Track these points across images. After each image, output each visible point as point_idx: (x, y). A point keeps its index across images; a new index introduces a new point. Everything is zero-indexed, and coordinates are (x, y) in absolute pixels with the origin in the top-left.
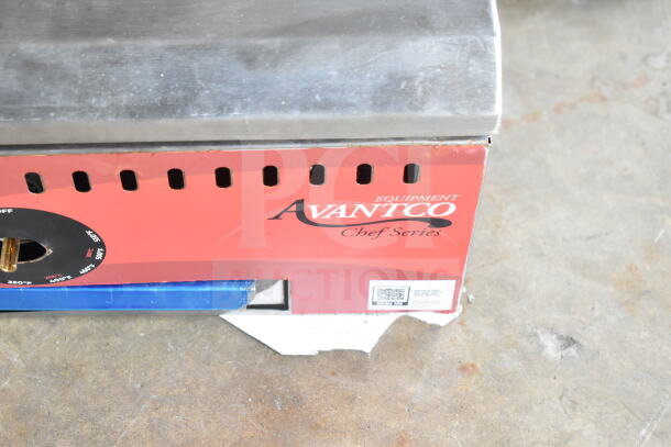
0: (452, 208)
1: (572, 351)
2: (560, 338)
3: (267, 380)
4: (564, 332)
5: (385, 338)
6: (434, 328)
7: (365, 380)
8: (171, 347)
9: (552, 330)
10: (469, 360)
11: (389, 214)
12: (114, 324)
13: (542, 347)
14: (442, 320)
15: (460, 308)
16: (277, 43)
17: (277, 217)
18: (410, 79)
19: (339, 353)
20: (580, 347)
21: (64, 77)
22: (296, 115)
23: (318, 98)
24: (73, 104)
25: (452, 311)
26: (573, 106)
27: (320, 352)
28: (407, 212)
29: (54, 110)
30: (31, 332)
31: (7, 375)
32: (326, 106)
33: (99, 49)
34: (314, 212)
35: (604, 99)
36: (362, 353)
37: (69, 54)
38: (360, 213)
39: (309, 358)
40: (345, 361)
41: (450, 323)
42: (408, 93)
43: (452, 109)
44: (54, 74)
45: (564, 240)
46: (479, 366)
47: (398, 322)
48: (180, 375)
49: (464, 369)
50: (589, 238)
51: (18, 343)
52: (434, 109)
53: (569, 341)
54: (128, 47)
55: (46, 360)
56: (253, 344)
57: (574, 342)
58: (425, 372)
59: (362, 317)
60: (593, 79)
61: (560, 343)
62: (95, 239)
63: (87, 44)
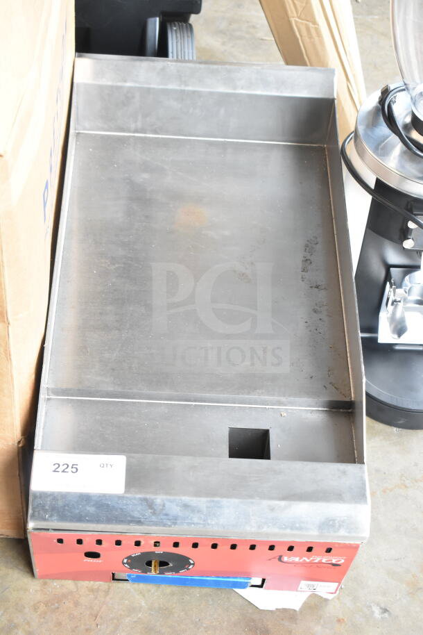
0: (343, 561)
1: (386, 615)
2: (381, 608)
3: (254, 621)
4: (383, 606)
5: (305, 603)
6: (326, 600)
7: (296, 624)
8: (211, 603)
9: (378, 605)
10: (341, 617)
11: (316, 561)
12: (185, 589)
13: (373, 612)
14: (330, 597)
15: (338, 592)
16: (283, 503)
17: (270, 560)
18: (334, 520)
19: (285, 610)
20: (390, 614)
21: (198, 511)
22: (288, 531)
23: (297, 525)
24: (202, 522)
25: (335, 593)
26: (391, 490)
27: (277, 609)
28: (324, 561)
29: (194, 524)
30: (150, 591)
31: (140, 611)
32: (300, 529)
33: (213, 501)
34: (285, 559)
35: (406, 487)
36: (295, 610)
37: (202, 502)
38: (305, 560)
39: (271, 611)
40: (287, 615)
41: (333, 599)
42: (333, 526)
43: (349, 532)
44: (194, 510)
45: (385, 560)
46: (345, 620)
47: (310, 596)
48: (215, 616)
49: (339, 621)
50: (396, 560)
51: (144, 596)
52: (342, 532)
53: (385, 610)
54: (225, 501)
55: (156, 605)
56: (247, 602)
57: (388, 611)
58: (322, 621)
59: (295, 593)
60: (402, 475)
61: (381, 611)
62: (192, 562)
63: (209, 499)
